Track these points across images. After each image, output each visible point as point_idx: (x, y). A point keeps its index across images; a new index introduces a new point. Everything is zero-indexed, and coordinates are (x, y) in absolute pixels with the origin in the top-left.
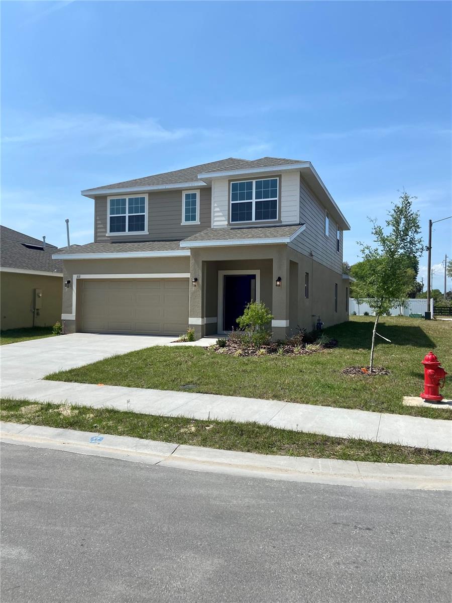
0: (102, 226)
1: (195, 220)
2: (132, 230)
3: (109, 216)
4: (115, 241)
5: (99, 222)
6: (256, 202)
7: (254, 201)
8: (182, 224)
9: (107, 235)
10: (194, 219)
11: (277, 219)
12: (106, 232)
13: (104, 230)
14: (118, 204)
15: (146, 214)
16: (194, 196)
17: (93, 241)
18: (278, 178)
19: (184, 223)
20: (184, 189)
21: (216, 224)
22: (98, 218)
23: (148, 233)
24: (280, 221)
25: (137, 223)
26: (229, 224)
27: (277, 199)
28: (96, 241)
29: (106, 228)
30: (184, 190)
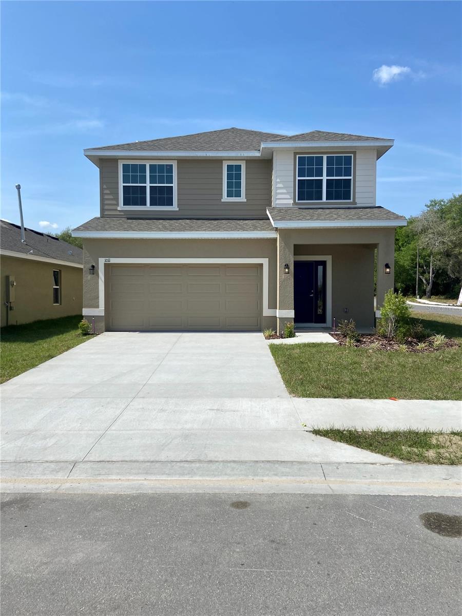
0: (111, 197)
1: (240, 197)
2: (156, 204)
3: (121, 185)
4: (132, 217)
5: (108, 192)
6: (327, 180)
7: (325, 178)
8: (222, 200)
9: (119, 209)
10: (238, 194)
11: (352, 200)
12: (118, 205)
13: (114, 202)
14: (134, 171)
15: (175, 185)
16: (238, 168)
17: (99, 216)
18: (352, 155)
19: (225, 198)
20: (225, 158)
21: (278, 202)
22: (105, 187)
23: (178, 209)
24: (354, 203)
25: (162, 196)
26: (295, 203)
27: (351, 178)
28: (103, 215)
29: (117, 199)
30: (224, 160)
